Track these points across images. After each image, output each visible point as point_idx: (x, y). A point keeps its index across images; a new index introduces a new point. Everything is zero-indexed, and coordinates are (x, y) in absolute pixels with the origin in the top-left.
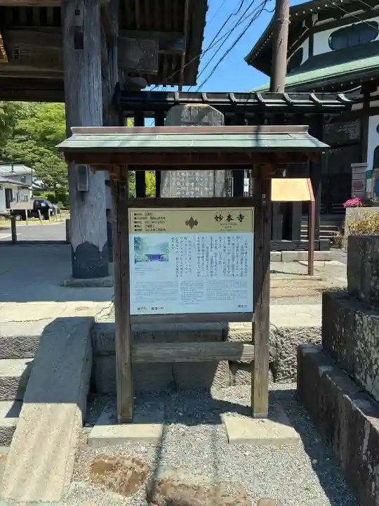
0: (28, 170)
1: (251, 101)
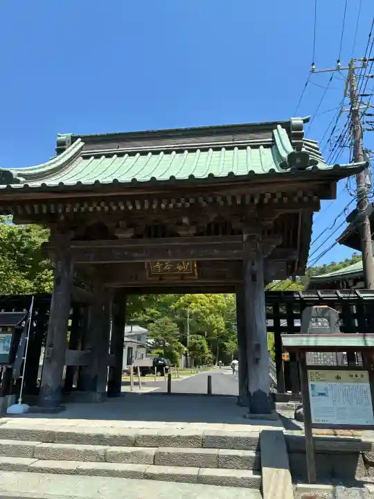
0: (144, 330)
1: (352, 295)
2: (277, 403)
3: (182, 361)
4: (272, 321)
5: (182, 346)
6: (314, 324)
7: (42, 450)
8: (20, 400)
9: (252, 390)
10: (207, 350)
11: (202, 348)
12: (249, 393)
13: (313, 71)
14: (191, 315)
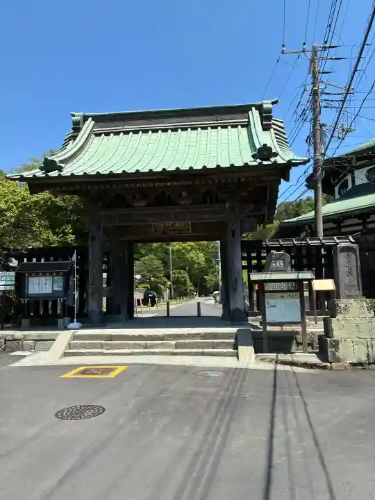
1: (303, 242)
2: (249, 318)
3: (166, 293)
4: (246, 261)
5: (166, 280)
6: (274, 265)
7: (107, 345)
8: (75, 320)
9: (232, 307)
10: (189, 283)
11: (185, 281)
12: (230, 310)
13: (283, 52)
14: (173, 252)
